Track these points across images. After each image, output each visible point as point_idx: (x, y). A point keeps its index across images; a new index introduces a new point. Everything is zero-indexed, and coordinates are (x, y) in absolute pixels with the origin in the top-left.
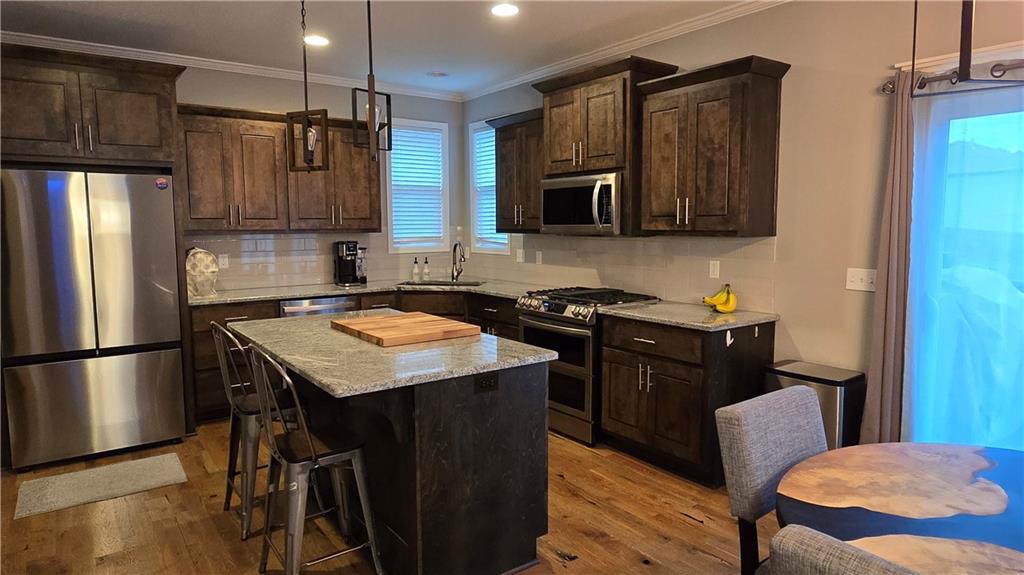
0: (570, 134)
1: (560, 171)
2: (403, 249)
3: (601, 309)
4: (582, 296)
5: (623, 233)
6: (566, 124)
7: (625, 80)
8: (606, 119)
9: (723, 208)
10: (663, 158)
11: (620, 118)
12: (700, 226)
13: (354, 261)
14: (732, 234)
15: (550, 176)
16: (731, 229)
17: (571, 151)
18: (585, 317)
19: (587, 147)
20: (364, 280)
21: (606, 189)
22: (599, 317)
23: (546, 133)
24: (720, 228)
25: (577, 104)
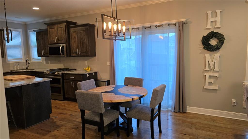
0: (54, 35)
1: (52, 43)
2: (11, 62)
3: (63, 72)
4: (59, 70)
5: (67, 56)
6: (53, 33)
7: (65, 25)
8: (62, 32)
9: (86, 51)
10: (74, 41)
11: (65, 33)
12: (82, 55)
14: (88, 56)
15: (50, 44)
17: (55, 39)
18: (60, 74)
19: (58, 39)
21: (63, 47)
22: (63, 74)
23: (49, 35)
24: (86, 55)
25: (55, 29)
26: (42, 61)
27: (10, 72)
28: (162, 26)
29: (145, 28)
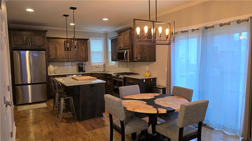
0: (121, 41)
1: (120, 49)
2: (93, 65)
3: (125, 76)
4: (122, 74)
5: (130, 61)
7: (129, 32)
8: (127, 39)
9: (145, 57)
10: (136, 47)
11: (129, 39)
12: (141, 60)
13: (82, 67)
14: (146, 61)
15: (119, 50)
16: (146, 60)
17: (122, 46)
18: (122, 77)
19: (124, 45)
20: (85, 71)
21: (127, 53)
22: (125, 77)
23: (118, 41)
24: (144, 60)
25: (122, 36)
26: (116, 65)
27: (90, 73)
28: (229, 24)
29: (206, 28)
